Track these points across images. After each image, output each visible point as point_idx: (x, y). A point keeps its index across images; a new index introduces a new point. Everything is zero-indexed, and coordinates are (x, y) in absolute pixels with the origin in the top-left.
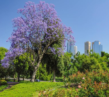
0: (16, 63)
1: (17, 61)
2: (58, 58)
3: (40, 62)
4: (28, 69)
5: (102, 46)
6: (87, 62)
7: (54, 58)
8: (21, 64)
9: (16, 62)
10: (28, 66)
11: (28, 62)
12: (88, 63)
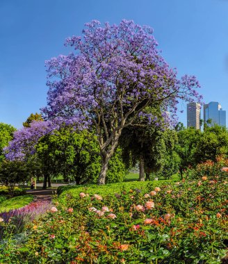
0: (43, 150)
1: (46, 147)
2: (157, 134)
3: (116, 143)
4: (72, 160)
5: (224, 112)
6: (211, 142)
7: (148, 133)
8: (56, 151)
9: (41, 148)
10: (73, 155)
11: (73, 148)
12: (213, 144)
